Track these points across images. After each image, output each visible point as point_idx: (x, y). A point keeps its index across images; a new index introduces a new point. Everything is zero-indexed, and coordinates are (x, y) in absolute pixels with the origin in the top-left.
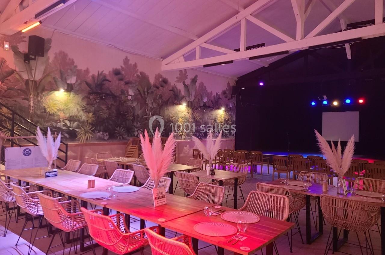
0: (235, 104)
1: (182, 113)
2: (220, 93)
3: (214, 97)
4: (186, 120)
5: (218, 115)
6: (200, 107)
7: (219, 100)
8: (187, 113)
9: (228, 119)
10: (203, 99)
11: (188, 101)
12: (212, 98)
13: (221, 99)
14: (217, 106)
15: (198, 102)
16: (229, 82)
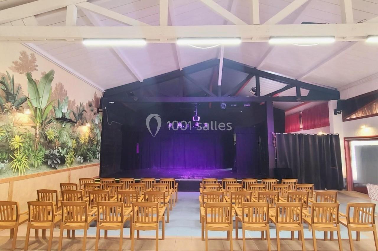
0: (101, 121)
1: (21, 127)
2: (85, 104)
3: (77, 108)
4: (30, 138)
5: (81, 132)
6: (57, 119)
7: (83, 113)
8: (32, 127)
9: (93, 138)
10: (61, 108)
11: (36, 108)
12: (75, 110)
13: (86, 112)
14: (80, 121)
15: (53, 111)
16: (96, 92)
